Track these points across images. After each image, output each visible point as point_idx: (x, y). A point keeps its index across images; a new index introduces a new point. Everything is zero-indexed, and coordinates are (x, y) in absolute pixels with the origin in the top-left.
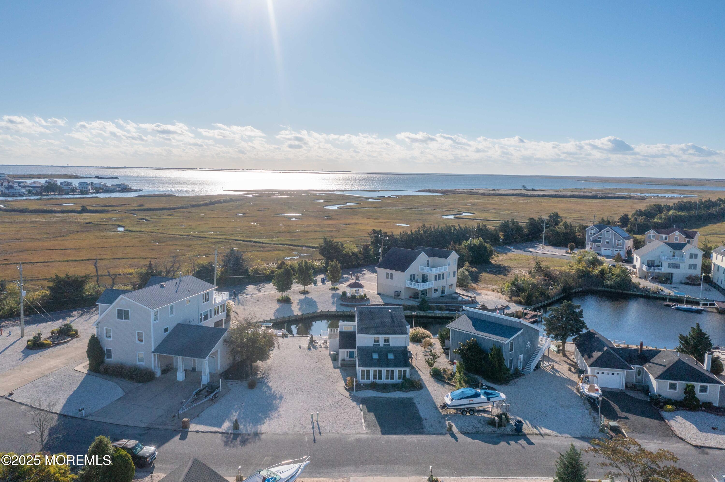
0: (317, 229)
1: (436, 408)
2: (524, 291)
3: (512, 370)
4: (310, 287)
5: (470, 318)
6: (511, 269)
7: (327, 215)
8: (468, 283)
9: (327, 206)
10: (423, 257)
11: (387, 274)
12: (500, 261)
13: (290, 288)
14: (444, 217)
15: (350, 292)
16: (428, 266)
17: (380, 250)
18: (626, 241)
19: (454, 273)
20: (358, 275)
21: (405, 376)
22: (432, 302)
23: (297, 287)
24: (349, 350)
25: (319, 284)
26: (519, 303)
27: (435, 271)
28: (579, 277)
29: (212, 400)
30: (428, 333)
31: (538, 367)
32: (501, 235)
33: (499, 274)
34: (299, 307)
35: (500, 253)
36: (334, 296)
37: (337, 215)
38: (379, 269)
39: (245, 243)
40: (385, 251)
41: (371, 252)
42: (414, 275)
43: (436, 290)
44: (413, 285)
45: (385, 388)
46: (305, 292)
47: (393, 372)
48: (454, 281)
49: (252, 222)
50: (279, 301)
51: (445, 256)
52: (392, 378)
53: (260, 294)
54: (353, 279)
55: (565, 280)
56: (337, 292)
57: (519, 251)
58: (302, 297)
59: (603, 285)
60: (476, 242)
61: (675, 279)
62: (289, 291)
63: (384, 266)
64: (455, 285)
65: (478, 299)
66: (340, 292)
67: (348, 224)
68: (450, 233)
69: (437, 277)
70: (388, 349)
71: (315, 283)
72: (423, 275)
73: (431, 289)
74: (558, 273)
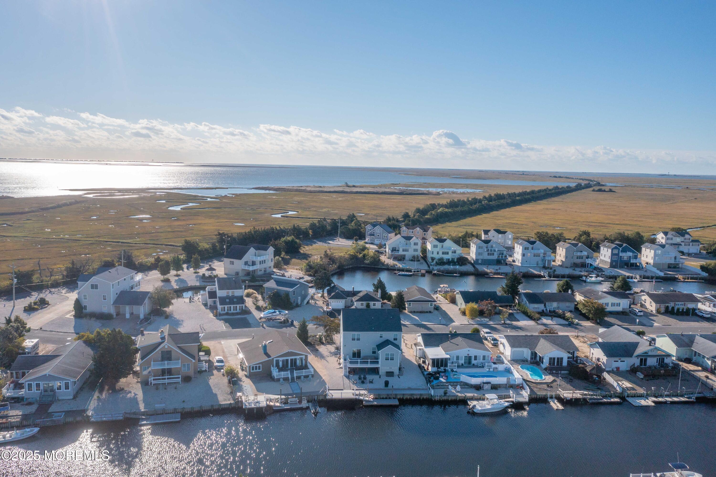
0: (169, 230)
1: (257, 320)
2: (314, 268)
3: (295, 304)
4: (180, 272)
5: (275, 281)
6: (312, 255)
7: (173, 216)
8: (281, 265)
9: (171, 206)
10: (252, 250)
11: (231, 261)
12: (306, 251)
13: (169, 273)
14: (273, 216)
15: (207, 274)
16: (255, 256)
17: (225, 247)
18: (389, 235)
19: (272, 259)
20: (210, 263)
21: (242, 308)
22: (258, 277)
23: (173, 272)
24: (213, 300)
25: (185, 270)
26: (310, 275)
27: (259, 259)
28: (351, 259)
29: (149, 323)
30: (255, 292)
31: (308, 302)
32: (310, 232)
33: (303, 259)
34: (176, 284)
35: (307, 245)
36: (197, 277)
37: (183, 216)
38: (226, 259)
39: (115, 243)
40: (228, 247)
41: (218, 248)
42: (247, 262)
43: (261, 270)
44: (246, 268)
45: (233, 314)
46: (177, 275)
47: (236, 307)
48: (272, 264)
49: (110, 225)
50: (162, 281)
51: (266, 249)
52: (236, 310)
53: (148, 278)
54: (207, 267)
55: (340, 261)
56: (199, 274)
57: (321, 243)
58: (177, 278)
59: (364, 263)
60: (290, 238)
61: (407, 258)
62: (168, 275)
63: (228, 256)
64: (272, 267)
65: (286, 274)
66: (201, 274)
67: (194, 225)
68: (273, 232)
69: (261, 262)
70: (233, 297)
71: (182, 269)
72: (253, 262)
73: (257, 270)
74: (337, 257)
